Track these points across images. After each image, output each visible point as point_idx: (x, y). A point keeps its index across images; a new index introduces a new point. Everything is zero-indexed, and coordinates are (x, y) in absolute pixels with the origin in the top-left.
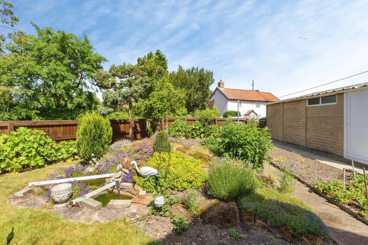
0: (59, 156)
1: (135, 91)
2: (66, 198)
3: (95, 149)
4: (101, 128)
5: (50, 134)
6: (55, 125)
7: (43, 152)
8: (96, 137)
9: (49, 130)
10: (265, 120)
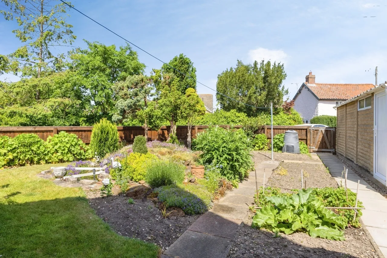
4: (106, 132)
6: (87, 130)
7: (74, 151)
9: (82, 134)
10: (334, 129)
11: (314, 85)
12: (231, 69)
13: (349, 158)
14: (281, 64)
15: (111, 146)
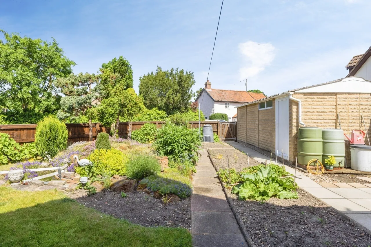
0: (22, 156)
1: (89, 98)
2: (18, 179)
3: (51, 148)
4: (56, 130)
5: (15, 136)
6: (19, 129)
7: (7, 152)
8: (51, 138)
9: (13, 133)
10: (235, 123)
11: (211, 90)
12: (152, 73)
13: (250, 143)
14: (191, 73)
15: (61, 143)
